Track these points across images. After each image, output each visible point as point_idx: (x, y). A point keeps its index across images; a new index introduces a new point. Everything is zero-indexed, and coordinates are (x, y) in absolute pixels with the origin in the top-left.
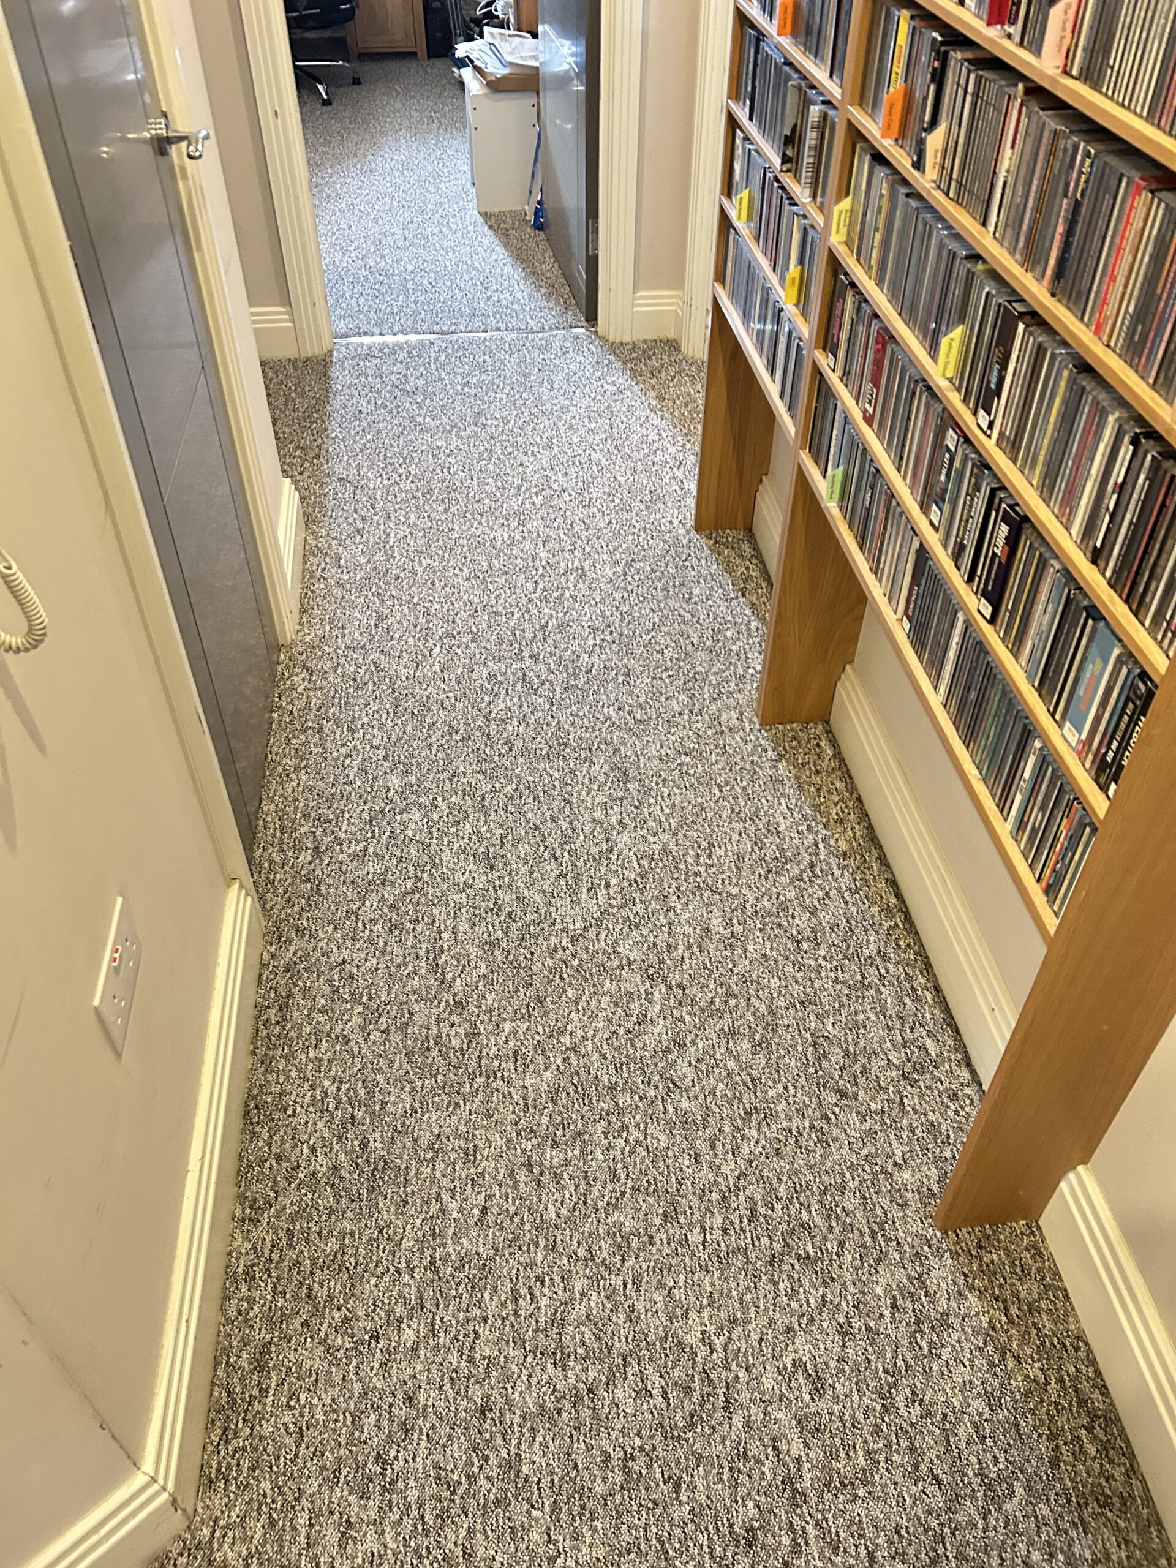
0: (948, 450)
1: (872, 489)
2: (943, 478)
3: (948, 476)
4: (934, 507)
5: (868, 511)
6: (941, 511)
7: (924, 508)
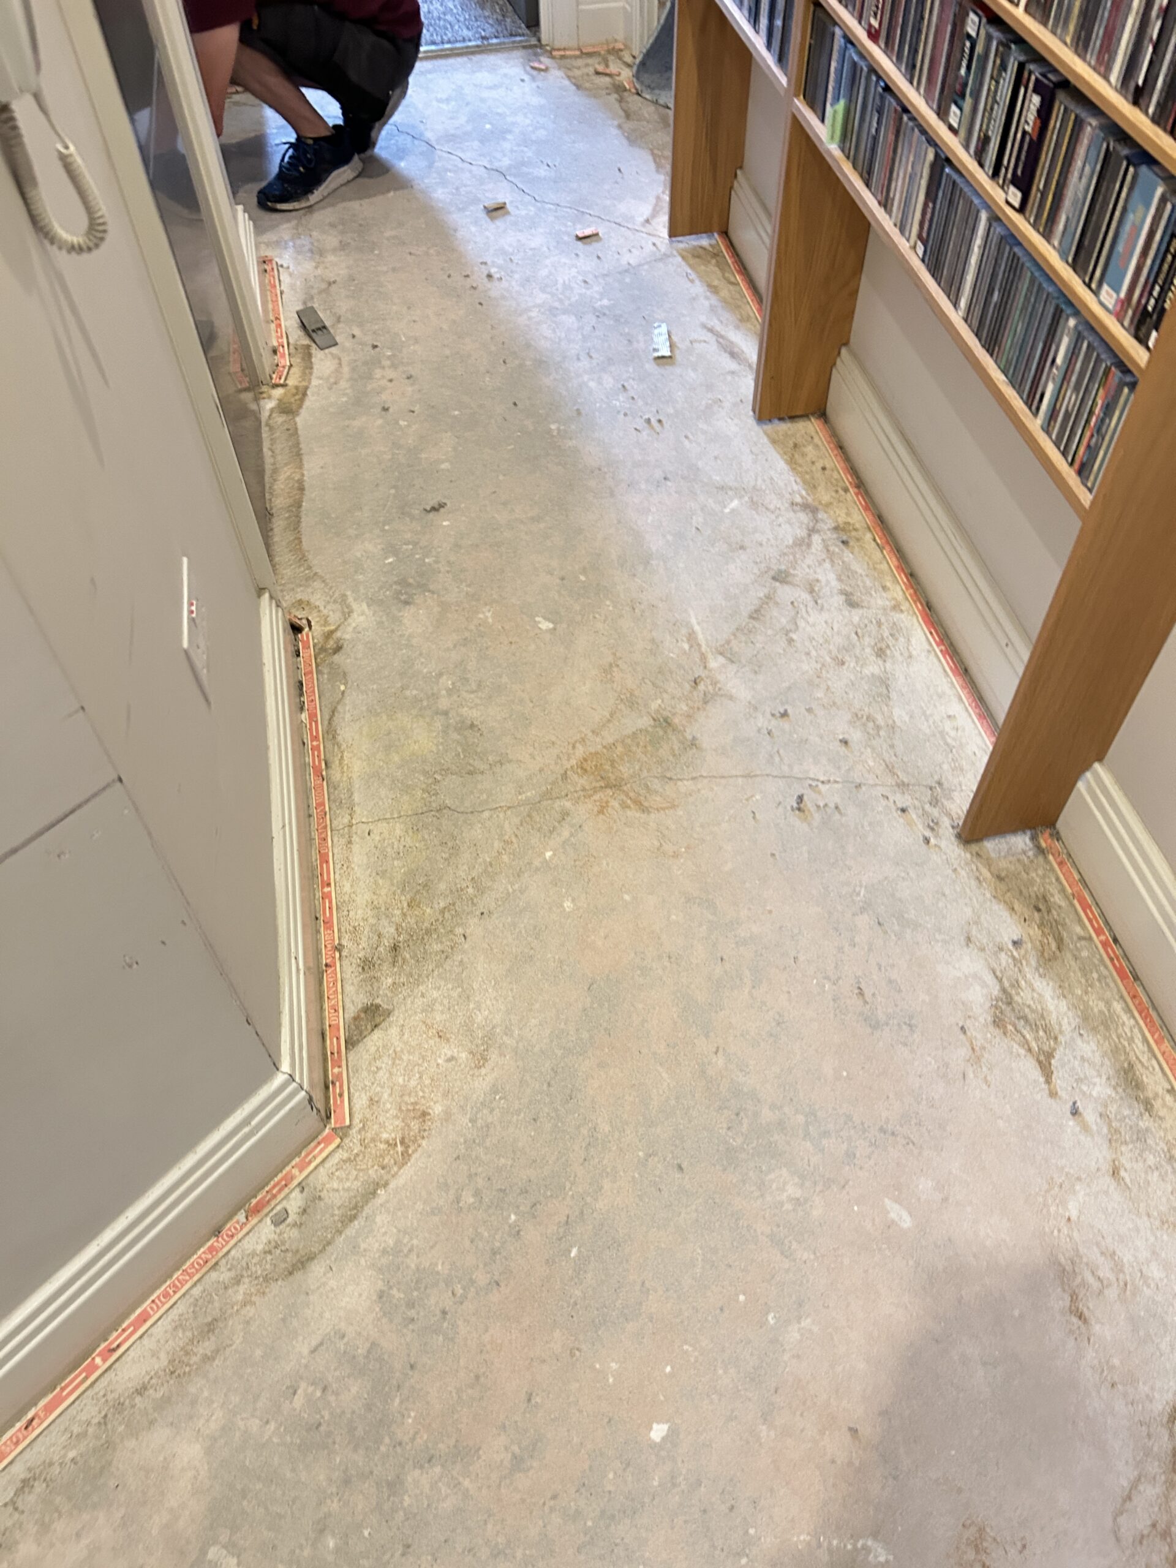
0: (969, 36)
1: (878, 112)
2: (963, 71)
3: (969, 68)
4: (954, 108)
5: (875, 139)
6: (961, 109)
7: (942, 113)
